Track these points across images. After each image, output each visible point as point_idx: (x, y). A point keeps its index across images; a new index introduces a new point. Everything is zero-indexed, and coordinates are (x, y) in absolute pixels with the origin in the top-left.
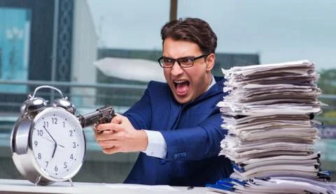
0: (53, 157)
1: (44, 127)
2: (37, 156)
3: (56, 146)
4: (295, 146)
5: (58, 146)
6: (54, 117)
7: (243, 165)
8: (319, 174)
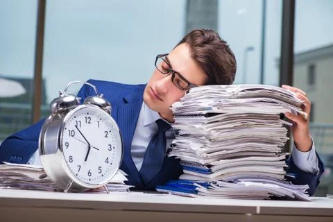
0: (86, 160)
1: (76, 127)
2: (68, 159)
3: (89, 148)
4: (265, 147)
5: (92, 148)
6: (88, 116)
7: (209, 166)
8: (285, 177)
